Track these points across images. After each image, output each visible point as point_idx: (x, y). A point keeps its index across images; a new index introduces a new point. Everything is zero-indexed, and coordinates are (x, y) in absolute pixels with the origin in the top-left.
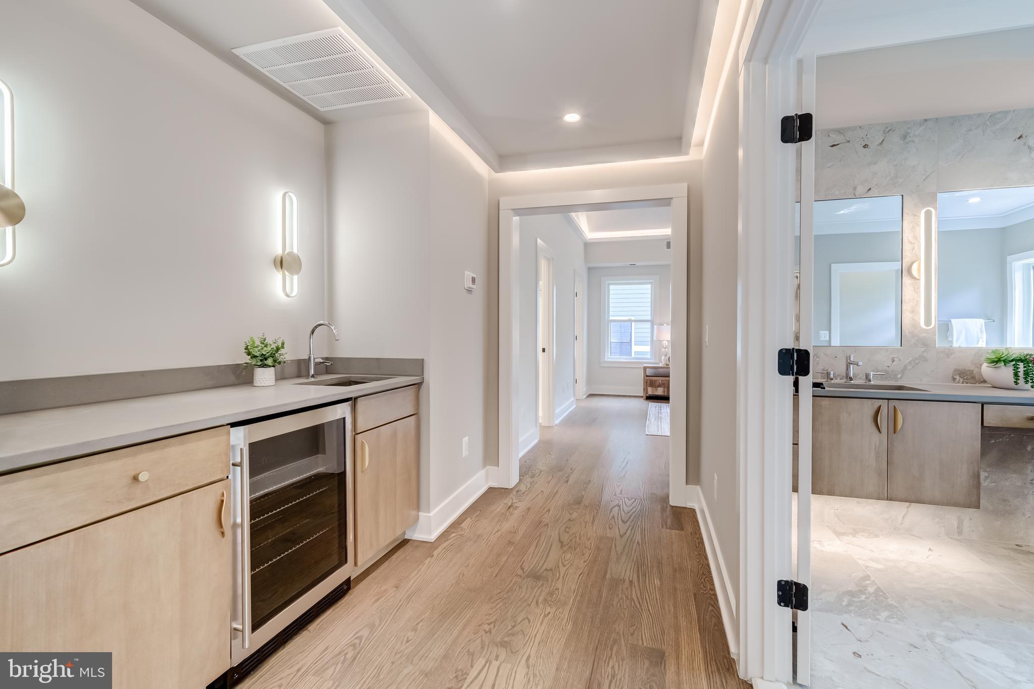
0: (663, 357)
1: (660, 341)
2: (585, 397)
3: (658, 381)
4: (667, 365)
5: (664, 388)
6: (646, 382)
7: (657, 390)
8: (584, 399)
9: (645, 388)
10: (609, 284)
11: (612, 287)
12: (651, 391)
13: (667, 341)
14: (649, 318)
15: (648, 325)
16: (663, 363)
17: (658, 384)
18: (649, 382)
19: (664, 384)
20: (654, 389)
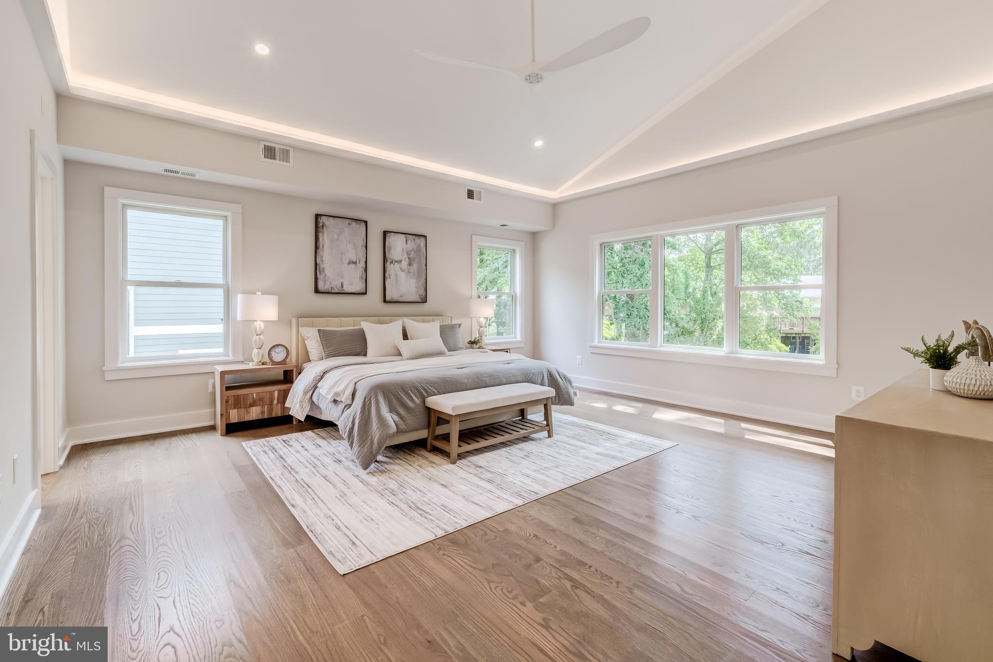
0: (255, 351)
1: (248, 322)
2: (61, 462)
3: (250, 396)
4: (263, 364)
5: (263, 406)
6: (227, 402)
7: (248, 412)
8: (61, 468)
9: (224, 413)
10: (124, 206)
11: (131, 214)
12: (235, 416)
13: (262, 321)
14: (220, 281)
15: (220, 292)
16: (256, 360)
17: (250, 401)
18: (231, 401)
19: (261, 399)
20: (243, 411)
